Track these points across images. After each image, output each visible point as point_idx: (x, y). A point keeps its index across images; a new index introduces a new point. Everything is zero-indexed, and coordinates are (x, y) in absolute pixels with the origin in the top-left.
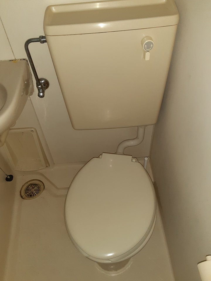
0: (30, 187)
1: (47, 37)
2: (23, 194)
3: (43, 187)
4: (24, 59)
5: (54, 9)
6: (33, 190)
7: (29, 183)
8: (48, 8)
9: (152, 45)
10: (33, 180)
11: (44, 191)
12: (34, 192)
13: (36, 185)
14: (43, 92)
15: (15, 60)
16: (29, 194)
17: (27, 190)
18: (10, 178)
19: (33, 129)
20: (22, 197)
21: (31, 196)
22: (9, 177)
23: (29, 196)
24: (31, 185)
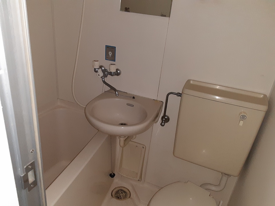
0: (120, 191)
1: (183, 94)
2: (113, 194)
3: (129, 196)
4: (162, 102)
5: (192, 82)
6: (121, 195)
7: (120, 188)
8: (189, 81)
9: (245, 117)
10: (124, 187)
11: (129, 199)
12: (121, 196)
13: (125, 192)
14: (165, 123)
15: (157, 100)
16: (118, 196)
17: (117, 192)
18: (112, 176)
19: (144, 147)
20: (112, 195)
21: (118, 198)
22: (112, 174)
23: (117, 197)
24: (122, 190)
